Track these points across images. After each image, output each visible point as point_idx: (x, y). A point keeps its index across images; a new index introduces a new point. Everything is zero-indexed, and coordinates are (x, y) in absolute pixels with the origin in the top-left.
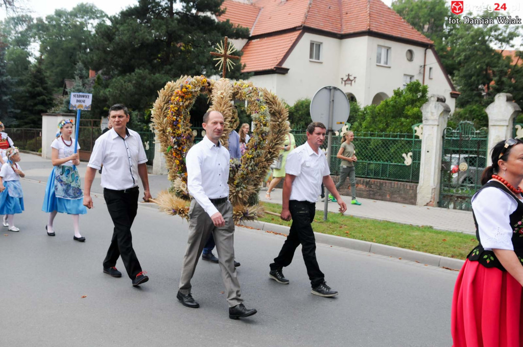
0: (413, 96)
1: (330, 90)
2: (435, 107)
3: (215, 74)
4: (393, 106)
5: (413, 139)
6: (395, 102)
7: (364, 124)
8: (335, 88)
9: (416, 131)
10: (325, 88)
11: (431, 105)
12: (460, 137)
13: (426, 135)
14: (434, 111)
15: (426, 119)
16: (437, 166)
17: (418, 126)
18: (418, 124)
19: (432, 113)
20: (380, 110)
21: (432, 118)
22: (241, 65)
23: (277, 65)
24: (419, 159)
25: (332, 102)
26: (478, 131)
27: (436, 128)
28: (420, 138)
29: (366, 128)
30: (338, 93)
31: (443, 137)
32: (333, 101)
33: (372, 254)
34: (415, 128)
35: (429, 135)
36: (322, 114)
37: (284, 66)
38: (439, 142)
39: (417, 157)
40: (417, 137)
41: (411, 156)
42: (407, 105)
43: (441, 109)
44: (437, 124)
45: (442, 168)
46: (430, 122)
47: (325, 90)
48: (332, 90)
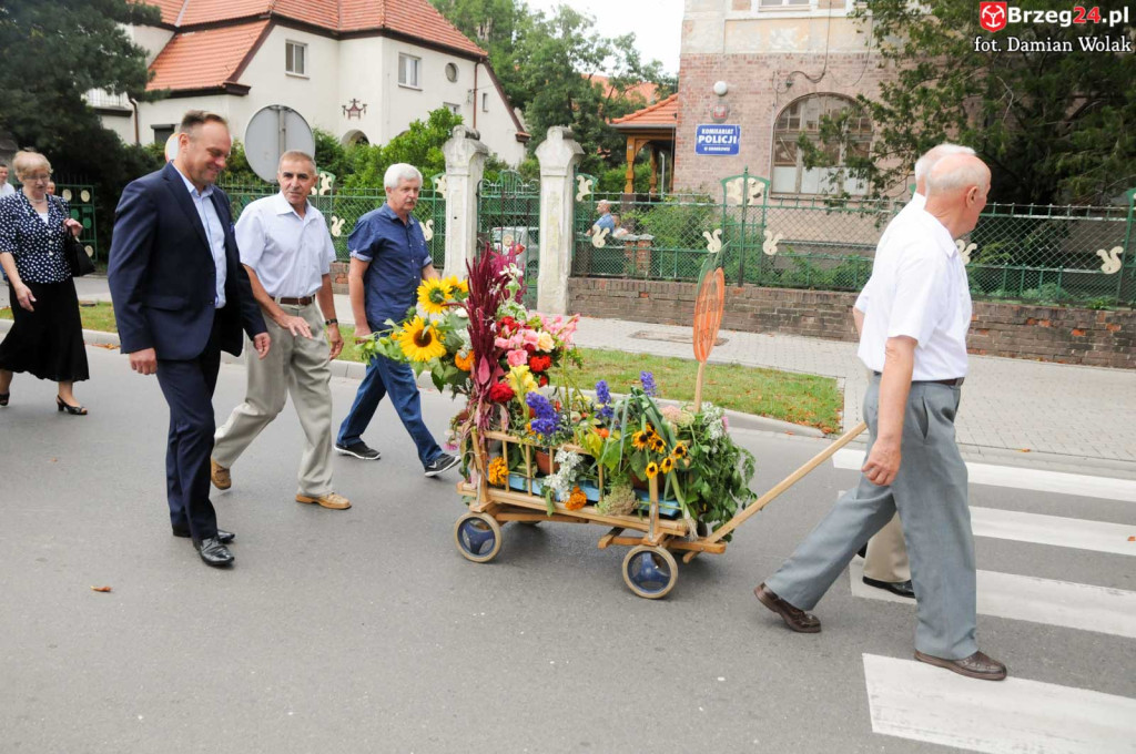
0: (439, 132)
1: (278, 111)
2: (463, 146)
3: (96, 88)
4: (410, 148)
5: (433, 199)
6: (413, 142)
7: (364, 176)
8: (286, 109)
9: (437, 185)
10: (269, 108)
11: (456, 144)
12: (502, 194)
13: (452, 192)
14: (462, 152)
15: (451, 166)
16: (469, 241)
17: (440, 178)
18: (440, 175)
19: (459, 156)
20: (388, 154)
21: (460, 164)
22: (145, 72)
23: (229, 79)
24: (444, 231)
25: (282, 135)
26: (527, 185)
27: (465, 179)
28: (444, 197)
29: (366, 183)
30: (292, 117)
31: (477, 195)
32: (284, 130)
33: (348, 380)
34: (436, 180)
35: (457, 191)
36: (267, 153)
37: (241, 81)
38: (471, 203)
39: (439, 226)
40: (439, 195)
41: (431, 226)
42: (431, 146)
43: (472, 150)
44: (467, 173)
45: (479, 245)
46: (457, 171)
47: (268, 111)
48: (283, 111)
